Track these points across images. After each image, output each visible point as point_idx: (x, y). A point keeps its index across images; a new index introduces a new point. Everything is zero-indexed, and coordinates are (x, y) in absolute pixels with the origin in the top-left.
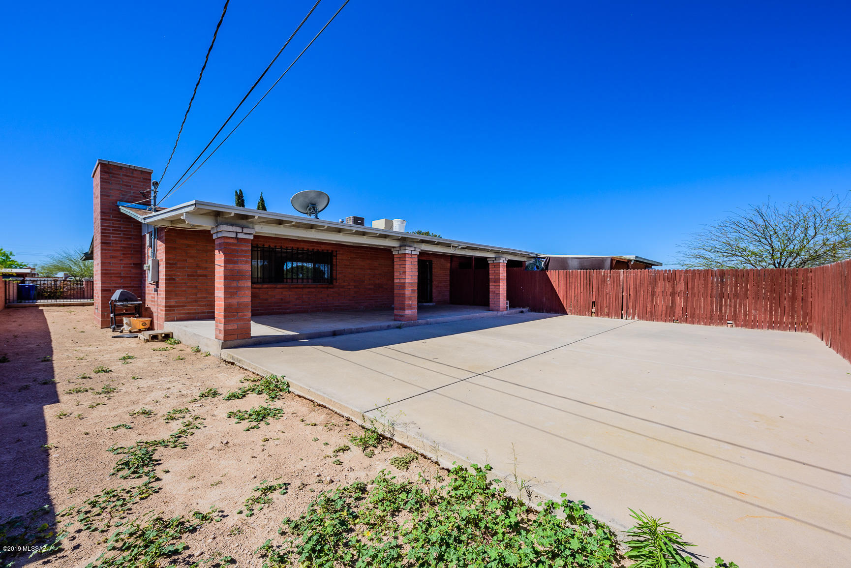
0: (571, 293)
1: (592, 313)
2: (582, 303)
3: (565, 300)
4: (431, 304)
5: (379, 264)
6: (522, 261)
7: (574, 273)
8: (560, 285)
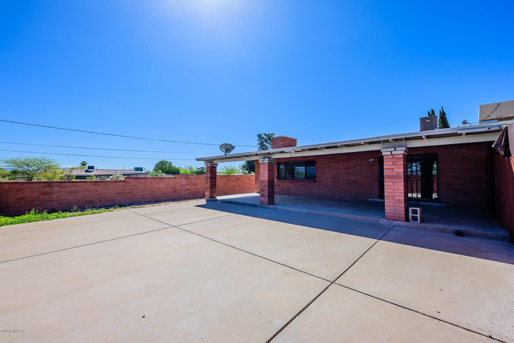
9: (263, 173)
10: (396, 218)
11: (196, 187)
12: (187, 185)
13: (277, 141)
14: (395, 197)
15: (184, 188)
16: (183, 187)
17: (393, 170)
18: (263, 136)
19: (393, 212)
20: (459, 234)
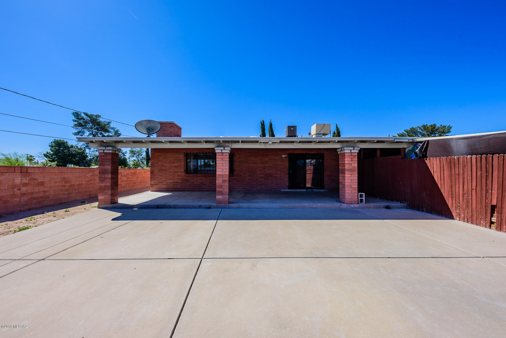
0: (457, 189)
1: (492, 223)
2: (474, 205)
3: (450, 198)
4: (322, 190)
5: (269, 159)
6: (400, 149)
7: (461, 160)
8: (442, 177)
9: (221, 165)
10: (353, 202)
11: (41, 189)
12: (25, 185)
13: (165, 126)
14: (352, 186)
15: (18, 192)
16: (15, 189)
17: (351, 165)
18: (83, 115)
19: (350, 197)
20: (388, 207)
